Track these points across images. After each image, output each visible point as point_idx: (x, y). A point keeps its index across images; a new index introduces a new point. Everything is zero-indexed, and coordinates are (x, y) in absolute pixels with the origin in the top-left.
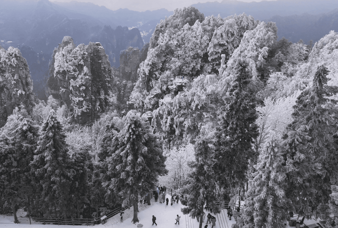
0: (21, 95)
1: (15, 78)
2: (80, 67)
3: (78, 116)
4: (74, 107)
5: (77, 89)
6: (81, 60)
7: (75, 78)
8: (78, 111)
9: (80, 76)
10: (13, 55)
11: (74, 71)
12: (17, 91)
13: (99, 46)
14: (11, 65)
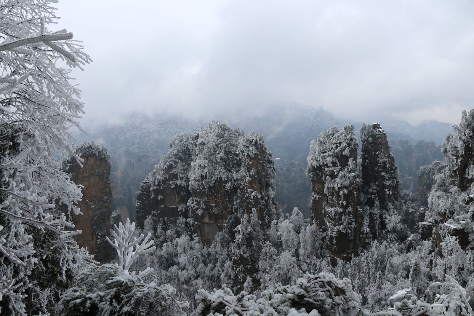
0: (256, 198)
1: (251, 173)
2: (342, 160)
3: (332, 237)
4: (328, 223)
5: (334, 193)
6: (345, 148)
7: (333, 176)
8: (332, 230)
9: (341, 174)
10: (254, 143)
11: (334, 164)
12: (252, 192)
13: (378, 128)
14: (248, 155)
